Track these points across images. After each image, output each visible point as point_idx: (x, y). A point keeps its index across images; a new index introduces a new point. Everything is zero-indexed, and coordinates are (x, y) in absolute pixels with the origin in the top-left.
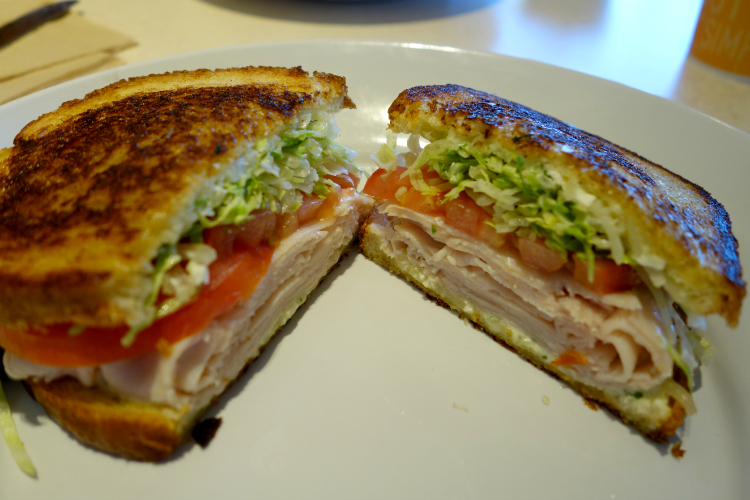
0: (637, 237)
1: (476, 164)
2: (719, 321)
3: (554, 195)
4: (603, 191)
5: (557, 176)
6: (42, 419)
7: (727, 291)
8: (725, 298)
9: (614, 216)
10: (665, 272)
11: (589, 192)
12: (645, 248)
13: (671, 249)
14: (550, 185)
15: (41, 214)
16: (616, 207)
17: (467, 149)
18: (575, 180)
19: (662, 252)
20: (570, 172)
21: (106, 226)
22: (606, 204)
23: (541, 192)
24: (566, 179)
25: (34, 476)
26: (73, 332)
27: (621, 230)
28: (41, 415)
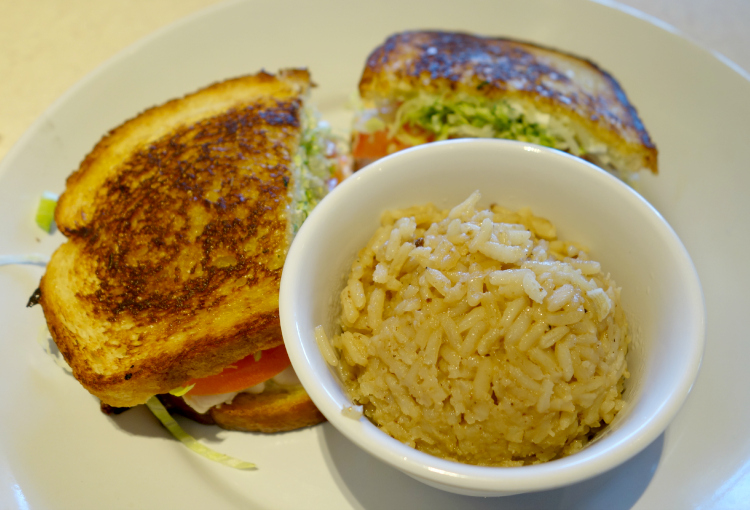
0: (584, 135)
1: (452, 112)
2: (646, 173)
3: (520, 121)
4: (554, 110)
5: (518, 107)
6: (222, 434)
7: (648, 153)
8: (647, 159)
9: (565, 125)
10: (608, 153)
11: (543, 112)
12: (591, 141)
13: (607, 136)
14: (516, 115)
15: (180, 287)
16: (566, 119)
17: (440, 102)
18: (532, 107)
19: (602, 140)
20: (526, 101)
21: (250, 276)
22: (557, 118)
23: (510, 122)
24: (525, 108)
25: (255, 469)
26: (257, 358)
27: (572, 133)
28: (217, 432)
